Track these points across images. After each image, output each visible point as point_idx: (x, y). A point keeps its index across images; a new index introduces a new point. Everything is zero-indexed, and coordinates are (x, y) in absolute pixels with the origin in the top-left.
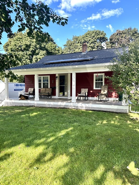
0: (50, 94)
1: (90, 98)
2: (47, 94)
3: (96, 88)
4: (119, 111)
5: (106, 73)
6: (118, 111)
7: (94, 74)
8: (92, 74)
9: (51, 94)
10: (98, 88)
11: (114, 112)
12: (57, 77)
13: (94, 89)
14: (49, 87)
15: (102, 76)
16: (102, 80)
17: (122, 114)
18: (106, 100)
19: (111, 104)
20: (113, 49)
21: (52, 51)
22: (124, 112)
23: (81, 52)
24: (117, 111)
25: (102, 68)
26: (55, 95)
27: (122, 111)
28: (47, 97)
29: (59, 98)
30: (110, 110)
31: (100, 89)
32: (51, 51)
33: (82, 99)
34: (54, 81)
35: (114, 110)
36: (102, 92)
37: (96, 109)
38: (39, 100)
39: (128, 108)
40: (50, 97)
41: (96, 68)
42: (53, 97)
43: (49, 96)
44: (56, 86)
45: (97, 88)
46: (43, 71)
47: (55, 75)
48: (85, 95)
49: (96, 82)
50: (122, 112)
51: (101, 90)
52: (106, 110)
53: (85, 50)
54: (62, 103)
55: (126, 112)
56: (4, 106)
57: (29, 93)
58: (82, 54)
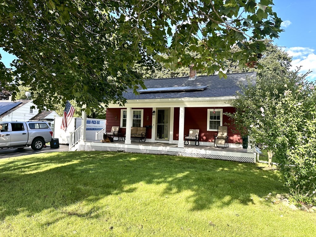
0: (143, 136)
1: (202, 143)
2: (140, 136)
3: (210, 129)
4: (244, 160)
5: (225, 109)
6: (242, 160)
7: (208, 110)
8: (205, 109)
9: (145, 135)
10: (214, 129)
11: (237, 161)
12: (154, 112)
13: (207, 130)
14: (142, 125)
15: (219, 112)
16: (219, 118)
17: (247, 164)
18: (226, 146)
19: (232, 150)
20: (235, 75)
21: (137, 70)
22: (250, 161)
23: (188, 77)
24: (240, 160)
25: (220, 102)
26: (150, 138)
27: (245, 160)
28: (140, 140)
29: (156, 141)
30: (231, 158)
31: (216, 130)
32: (135, 71)
33: (189, 144)
34: (149, 118)
35: (237, 159)
36: (219, 135)
37: (212, 158)
38: (131, 143)
39: (255, 156)
40: (143, 140)
41: (213, 102)
42: (148, 140)
43: (142, 138)
44: (153, 125)
45: (212, 129)
46: (139, 104)
47: (152, 109)
48: (195, 138)
49: (210, 121)
50: (247, 162)
51: (217, 132)
52: (226, 158)
53: (193, 74)
54: (164, 147)
55: (252, 162)
56: (78, 150)
57: (114, 133)
58: (189, 79)
